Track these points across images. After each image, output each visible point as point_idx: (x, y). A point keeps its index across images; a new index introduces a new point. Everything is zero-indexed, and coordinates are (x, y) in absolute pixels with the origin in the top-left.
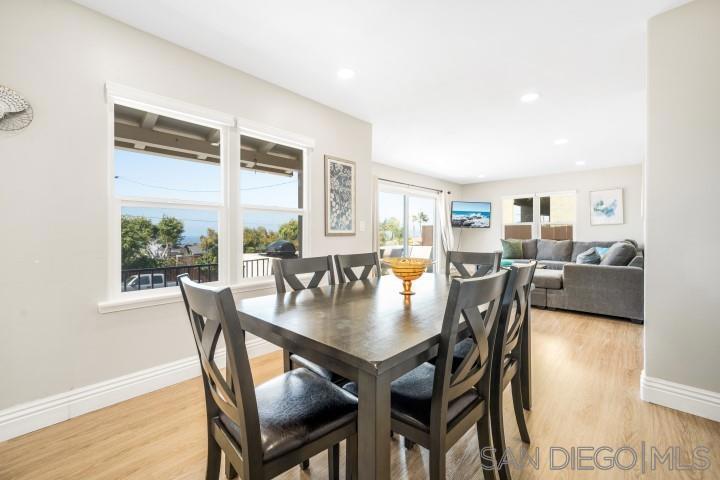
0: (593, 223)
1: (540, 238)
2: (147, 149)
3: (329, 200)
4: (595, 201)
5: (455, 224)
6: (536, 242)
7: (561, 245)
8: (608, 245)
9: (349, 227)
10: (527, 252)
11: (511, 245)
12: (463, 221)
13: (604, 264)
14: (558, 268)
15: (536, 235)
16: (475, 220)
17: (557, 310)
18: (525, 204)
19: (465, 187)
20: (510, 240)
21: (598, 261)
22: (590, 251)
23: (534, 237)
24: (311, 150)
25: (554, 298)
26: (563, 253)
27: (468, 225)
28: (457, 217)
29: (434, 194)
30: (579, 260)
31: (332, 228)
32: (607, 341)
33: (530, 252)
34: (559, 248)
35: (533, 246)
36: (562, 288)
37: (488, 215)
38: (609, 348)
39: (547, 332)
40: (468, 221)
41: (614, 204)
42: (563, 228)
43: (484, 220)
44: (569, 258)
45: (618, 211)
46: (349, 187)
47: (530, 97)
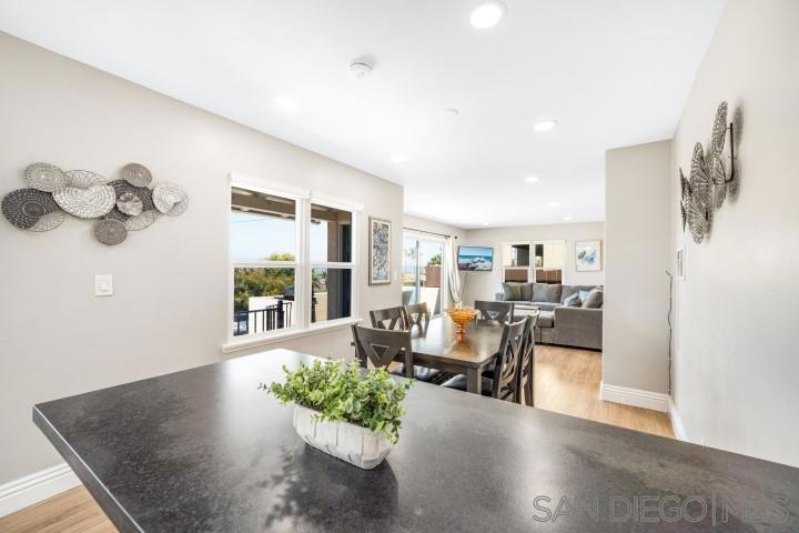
0: (579, 269)
1: (535, 282)
2: (250, 211)
3: (373, 254)
4: (579, 250)
5: (462, 268)
6: (532, 285)
7: (553, 288)
8: (589, 289)
9: (386, 278)
10: (524, 296)
11: (511, 288)
12: (468, 264)
13: (584, 307)
14: (550, 309)
15: (532, 279)
16: (479, 264)
17: (549, 345)
18: (523, 250)
19: (469, 232)
20: (509, 283)
21: (580, 305)
22: (573, 296)
23: (530, 281)
24: (359, 213)
25: (547, 336)
26: (554, 295)
27: (473, 269)
28: (462, 261)
29: (443, 240)
30: (566, 304)
31: (375, 279)
32: (583, 366)
33: (527, 294)
34: (550, 291)
35: (529, 289)
36: (553, 326)
37: (490, 259)
38: (585, 371)
39: (542, 361)
40: (473, 265)
41: (594, 253)
42: (554, 272)
43: (487, 263)
44: (558, 300)
45: (597, 259)
46: (386, 242)
47: (532, 179)
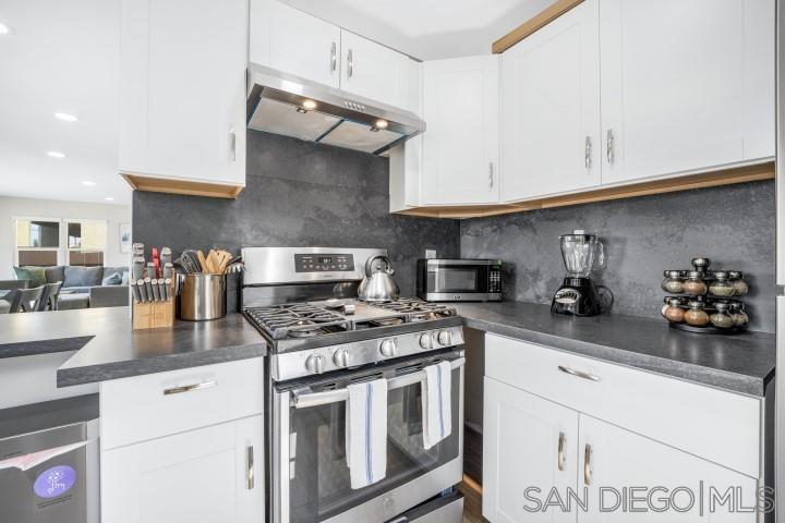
0: (122, 251)
1: (68, 264)
6: (63, 268)
7: (91, 272)
11: (29, 273)
14: (85, 291)
15: (63, 260)
20: (27, 267)
21: (120, 282)
22: (113, 276)
23: (60, 264)
26: (93, 278)
30: (105, 283)
34: (88, 273)
35: (60, 272)
42: (93, 254)
44: (98, 282)
